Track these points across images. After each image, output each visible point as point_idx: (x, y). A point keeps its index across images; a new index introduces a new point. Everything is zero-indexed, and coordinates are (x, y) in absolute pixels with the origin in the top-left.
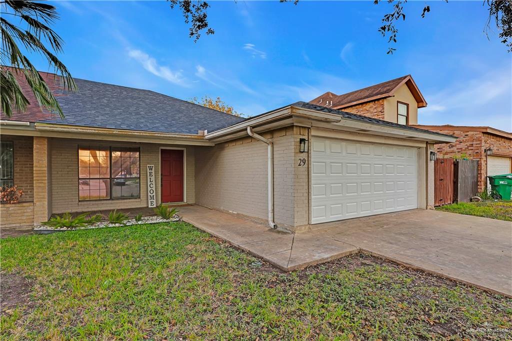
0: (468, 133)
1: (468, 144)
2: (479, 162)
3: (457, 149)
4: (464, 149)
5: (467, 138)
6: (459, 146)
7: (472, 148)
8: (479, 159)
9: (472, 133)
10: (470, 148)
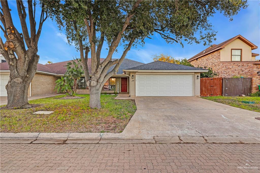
0: (248, 65)
1: (248, 70)
2: (252, 79)
3: (245, 72)
4: (247, 72)
5: (248, 67)
6: (245, 71)
7: (250, 72)
8: (252, 77)
9: (250, 64)
10: (249, 72)
